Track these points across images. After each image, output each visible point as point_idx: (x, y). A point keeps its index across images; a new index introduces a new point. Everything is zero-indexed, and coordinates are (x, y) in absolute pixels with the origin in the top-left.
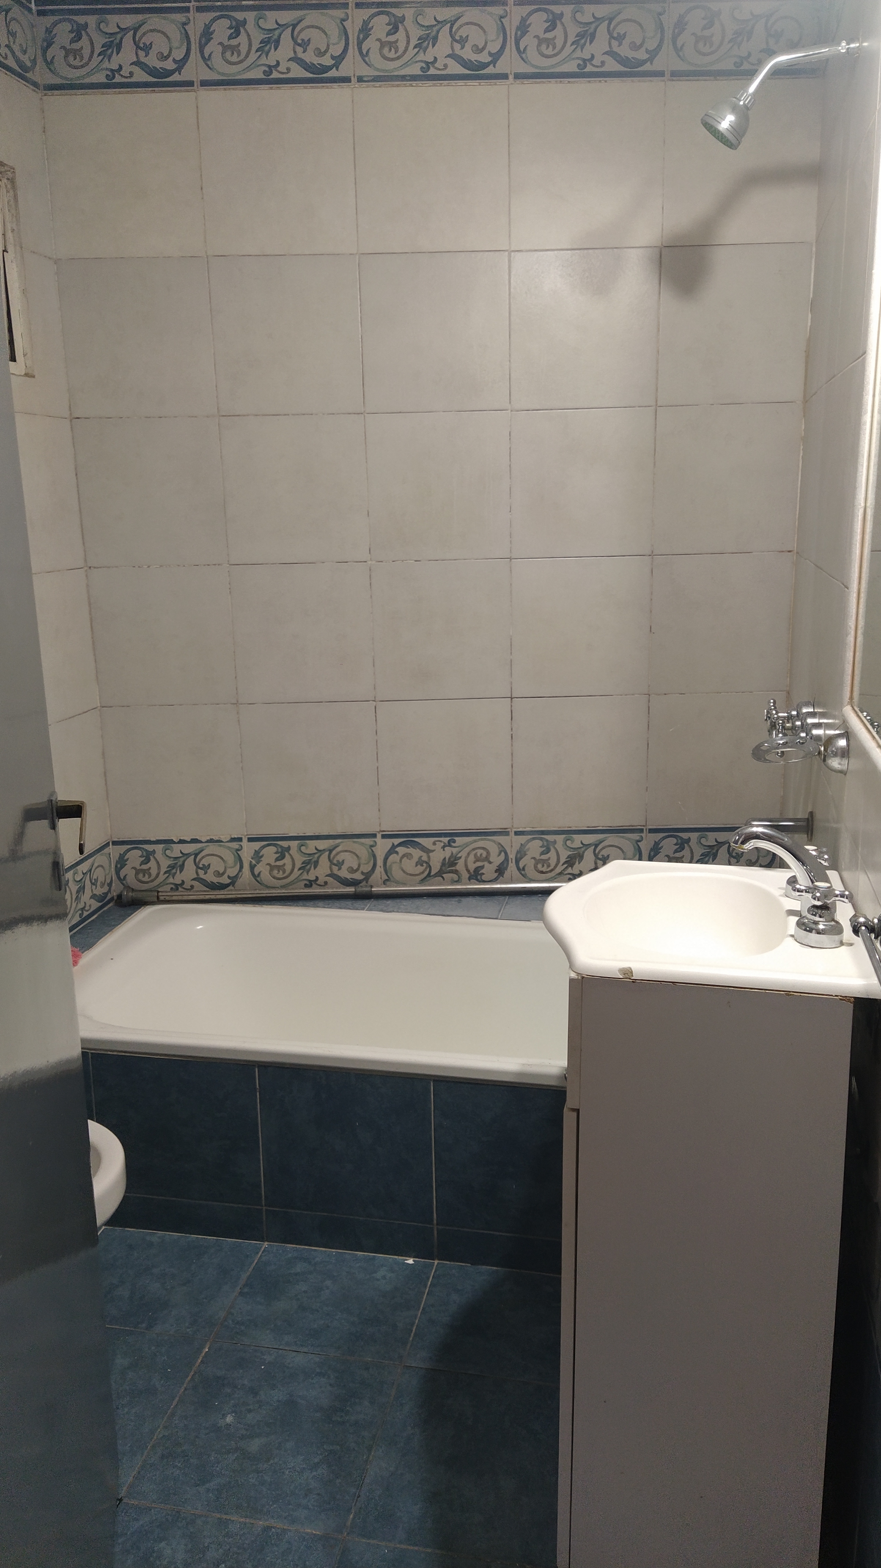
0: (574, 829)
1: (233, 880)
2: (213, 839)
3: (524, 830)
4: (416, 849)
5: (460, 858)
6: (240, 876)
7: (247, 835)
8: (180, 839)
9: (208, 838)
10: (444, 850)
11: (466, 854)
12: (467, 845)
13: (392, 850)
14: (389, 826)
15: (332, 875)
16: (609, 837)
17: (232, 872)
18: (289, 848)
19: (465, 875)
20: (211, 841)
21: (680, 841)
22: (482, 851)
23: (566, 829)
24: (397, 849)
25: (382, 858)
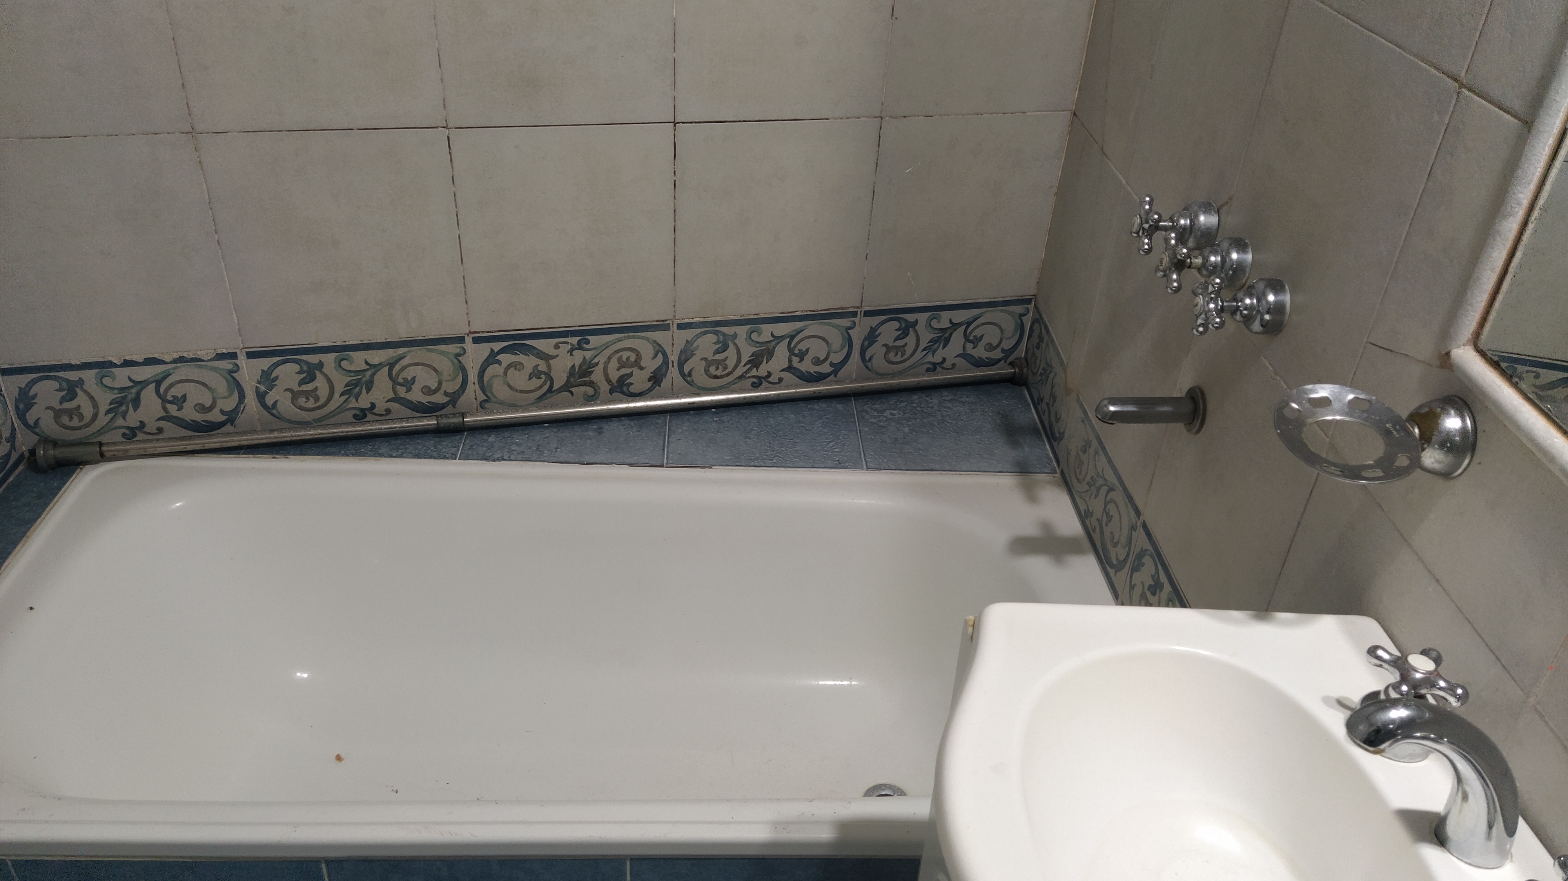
0: (762, 316)
1: (231, 417)
2: (184, 357)
3: (691, 320)
4: (528, 356)
5: (597, 364)
6: (242, 409)
7: (243, 348)
8: (124, 360)
9: (176, 356)
10: (571, 355)
11: (605, 359)
12: (607, 346)
13: (492, 359)
14: (483, 324)
15: (396, 399)
16: (811, 324)
17: (229, 404)
18: (320, 365)
19: (605, 387)
20: (181, 360)
21: (903, 325)
22: (629, 353)
23: (752, 317)
24: (499, 357)
25: (476, 372)
